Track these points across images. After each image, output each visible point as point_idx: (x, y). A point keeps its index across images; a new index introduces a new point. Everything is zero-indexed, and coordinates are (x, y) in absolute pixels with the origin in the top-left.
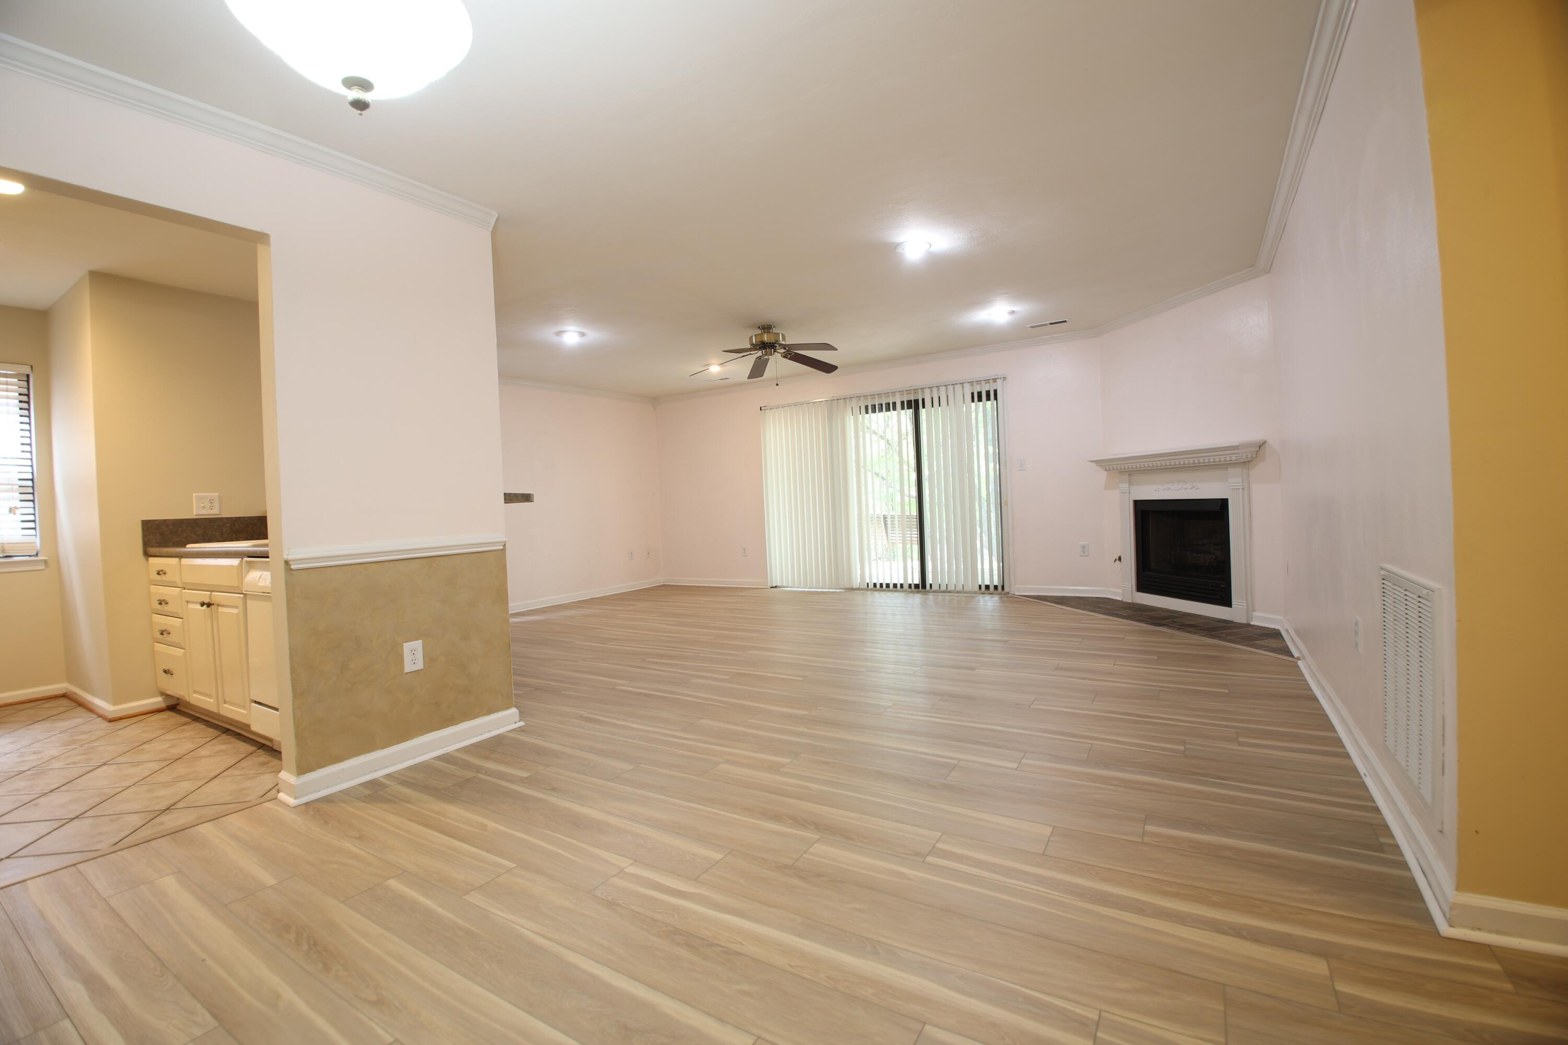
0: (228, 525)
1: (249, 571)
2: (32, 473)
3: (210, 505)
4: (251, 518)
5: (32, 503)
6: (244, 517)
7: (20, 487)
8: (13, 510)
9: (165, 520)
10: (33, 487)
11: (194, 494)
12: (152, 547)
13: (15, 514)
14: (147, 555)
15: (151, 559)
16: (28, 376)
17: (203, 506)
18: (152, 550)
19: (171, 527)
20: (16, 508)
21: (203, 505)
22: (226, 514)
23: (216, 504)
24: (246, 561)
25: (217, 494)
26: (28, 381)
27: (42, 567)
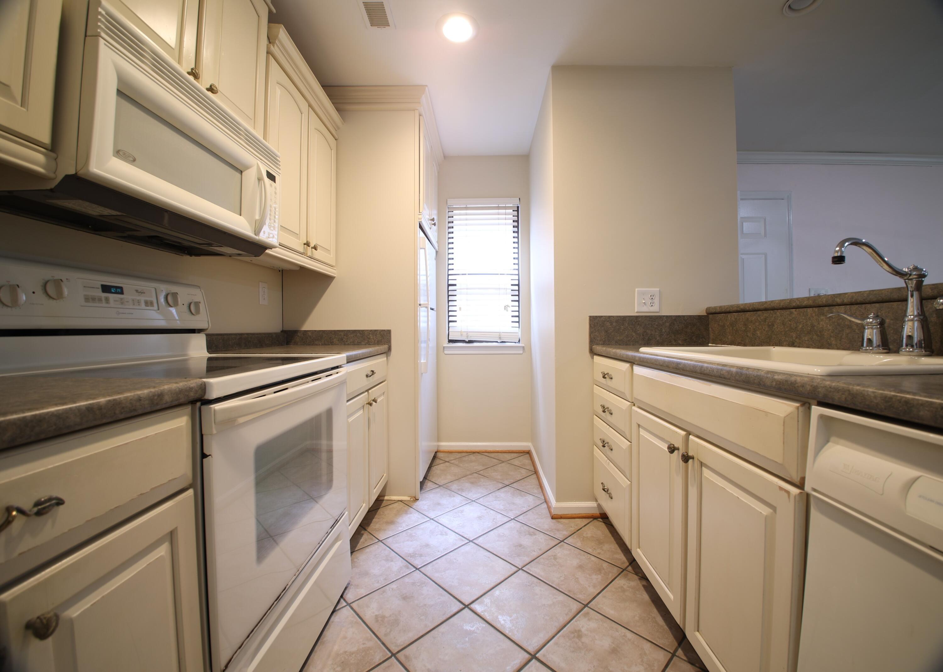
0: (668, 324)
1: (828, 441)
2: (519, 280)
3: (650, 301)
4: (690, 317)
5: (517, 303)
6: (684, 316)
7: (512, 290)
8: (506, 308)
9: (609, 317)
10: (519, 290)
11: (636, 289)
12: (597, 344)
13: (507, 311)
14: (593, 353)
15: (596, 357)
16: (518, 207)
17: (644, 303)
18: (598, 348)
19: (614, 324)
20: (508, 306)
21: (644, 301)
22: (667, 311)
23: (656, 301)
24: (822, 417)
25: (659, 289)
26: (518, 211)
27: (521, 352)
